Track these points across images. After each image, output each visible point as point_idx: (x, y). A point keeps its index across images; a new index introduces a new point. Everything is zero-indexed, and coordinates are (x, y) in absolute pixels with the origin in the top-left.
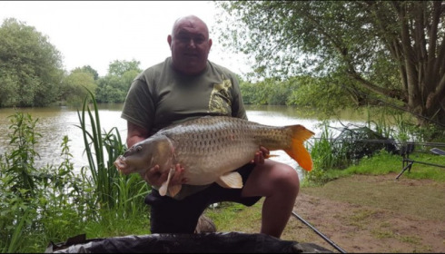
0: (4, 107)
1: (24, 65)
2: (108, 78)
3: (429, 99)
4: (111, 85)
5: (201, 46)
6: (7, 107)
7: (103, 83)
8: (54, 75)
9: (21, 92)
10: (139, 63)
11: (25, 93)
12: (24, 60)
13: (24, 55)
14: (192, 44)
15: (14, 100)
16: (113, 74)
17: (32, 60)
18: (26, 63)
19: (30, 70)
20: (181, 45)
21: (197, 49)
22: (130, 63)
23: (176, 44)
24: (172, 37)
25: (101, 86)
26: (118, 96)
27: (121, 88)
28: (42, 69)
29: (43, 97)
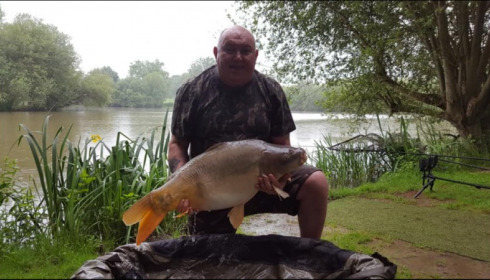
0: (15, 110)
1: (36, 66)
2: (128, 80)
3: (470, 105)
4: (132, 88)
5: (248, 57)
6: (18, 110)
7: (123, 86)
8: (69, 77)
9: (32, 95)
10: (162, 64)
11: (37, 96)
12: (36, 61)
13: (37, 55)
14: (239, 56)
15: (26, 104)
16: (134, 76)
17: (45, 61)
18: (38, 63)
19: (42, 71)
20: (228, 56)
21: (244, 60)
22: (152, 64)
23: (223, 56)
24: (219, 49)
25: (121, 88)
26: (140, 100)
27: (142, 91)
28: (55, 69)
29: (57, 100)
